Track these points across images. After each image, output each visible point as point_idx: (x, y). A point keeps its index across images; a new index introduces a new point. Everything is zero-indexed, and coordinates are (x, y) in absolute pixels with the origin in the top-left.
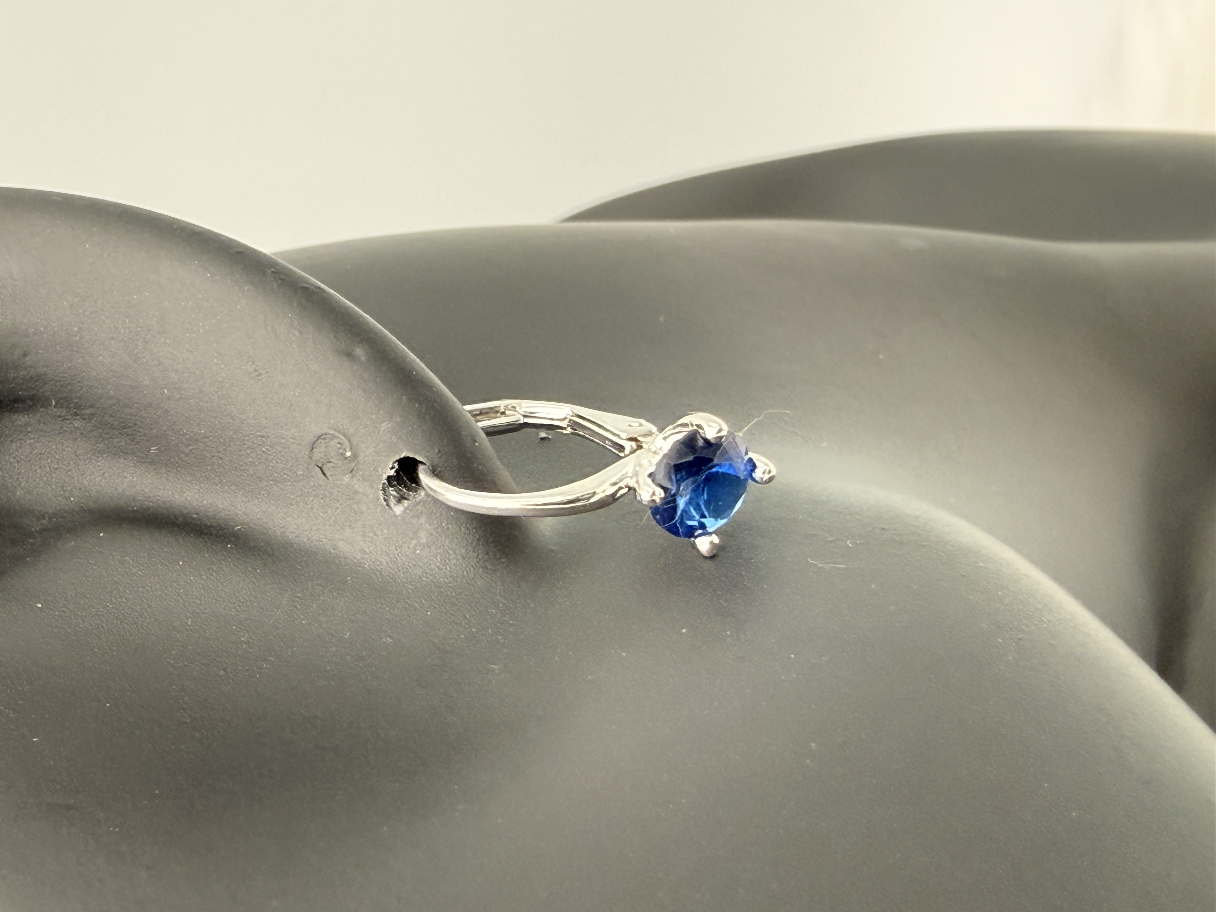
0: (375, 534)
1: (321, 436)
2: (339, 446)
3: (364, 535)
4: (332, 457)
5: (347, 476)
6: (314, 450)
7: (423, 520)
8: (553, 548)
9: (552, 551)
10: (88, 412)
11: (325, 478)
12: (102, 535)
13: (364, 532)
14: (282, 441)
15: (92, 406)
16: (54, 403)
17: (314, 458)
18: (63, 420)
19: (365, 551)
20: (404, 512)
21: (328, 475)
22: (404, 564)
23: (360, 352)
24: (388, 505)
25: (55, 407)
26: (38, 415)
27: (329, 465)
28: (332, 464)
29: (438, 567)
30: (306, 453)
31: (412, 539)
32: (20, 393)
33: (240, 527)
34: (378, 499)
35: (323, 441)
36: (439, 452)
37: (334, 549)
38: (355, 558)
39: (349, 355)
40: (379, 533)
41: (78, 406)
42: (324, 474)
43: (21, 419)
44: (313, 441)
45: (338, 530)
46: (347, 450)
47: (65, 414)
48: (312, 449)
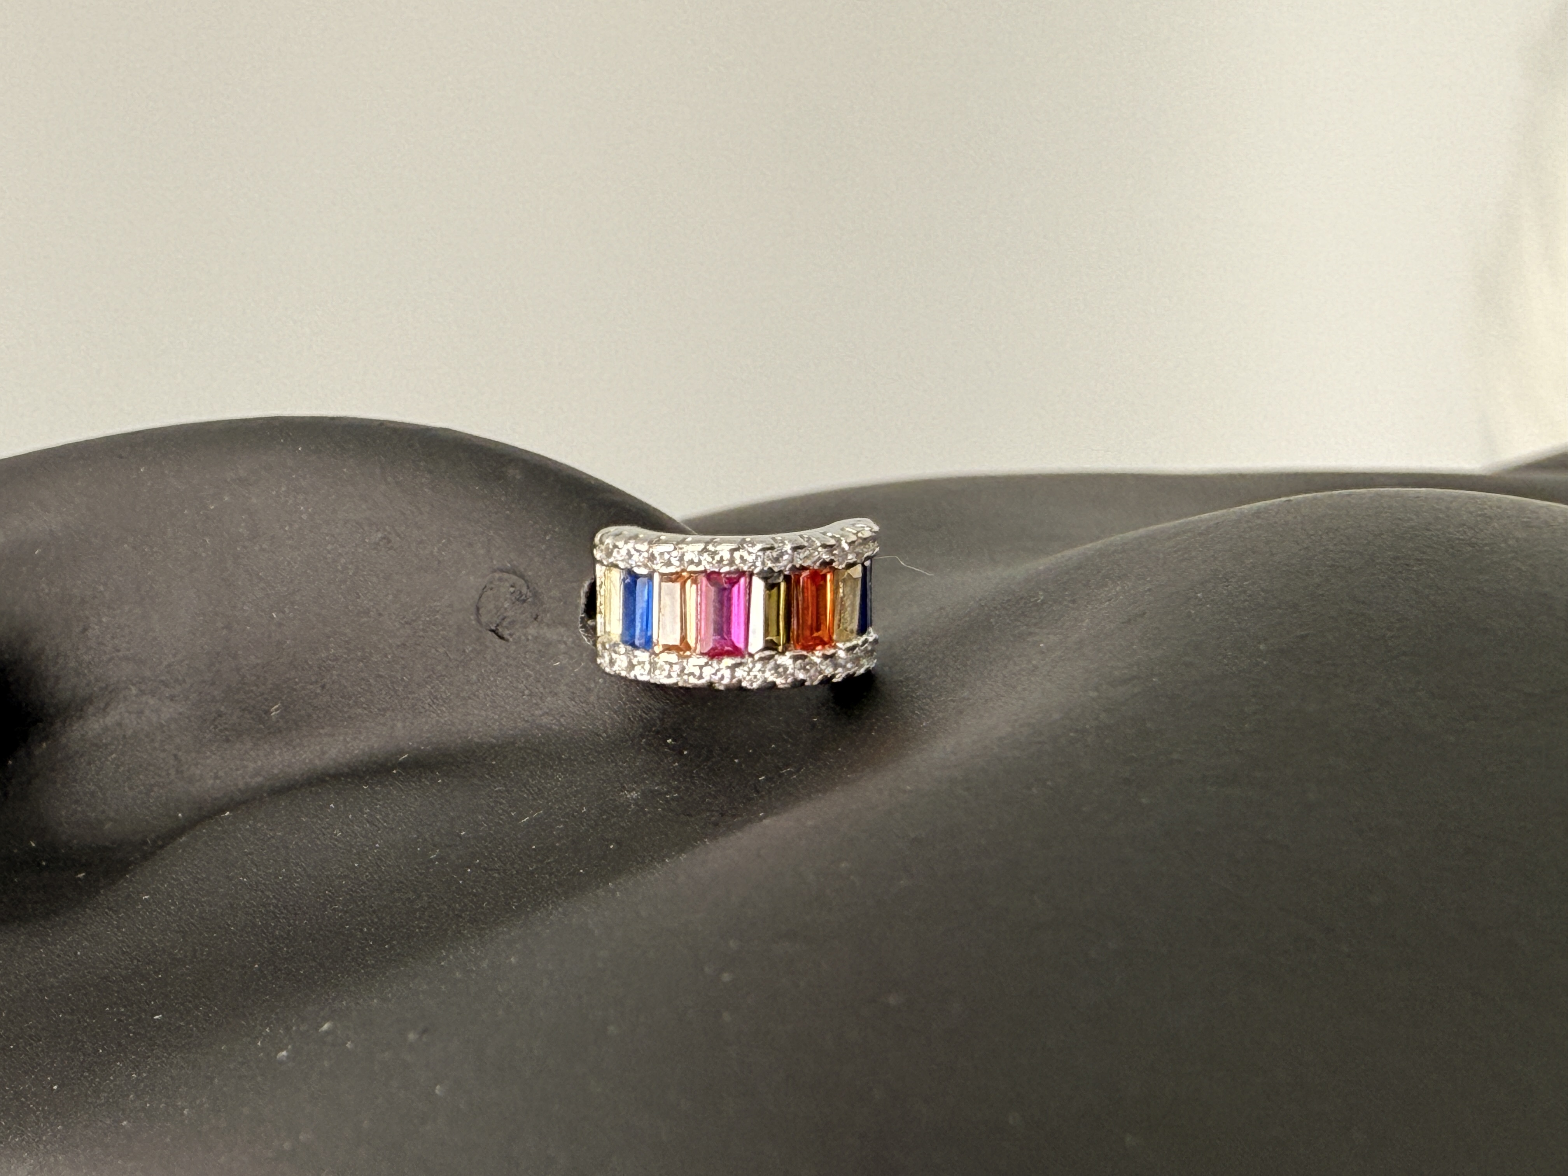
1: (485, 587)
2: (512, 589)
3: (572, 699)
4: (506, 609)
5: (532, 627)
6: (480, 612)
11: (503, 642)
13: (572, 693)
14: (438, 616)
17: (483, 621)
21: (505, 636)
27: (505, 623)
28: (508, 620)
30: (472, 617)
34: (580, 639)
35: (489, 593)
38: (566, 729)
42: (501, 637)
44: (477, 597)
45: (536, 704)
46: (524, 590)
47: (152, 702)
48: (478, 609)
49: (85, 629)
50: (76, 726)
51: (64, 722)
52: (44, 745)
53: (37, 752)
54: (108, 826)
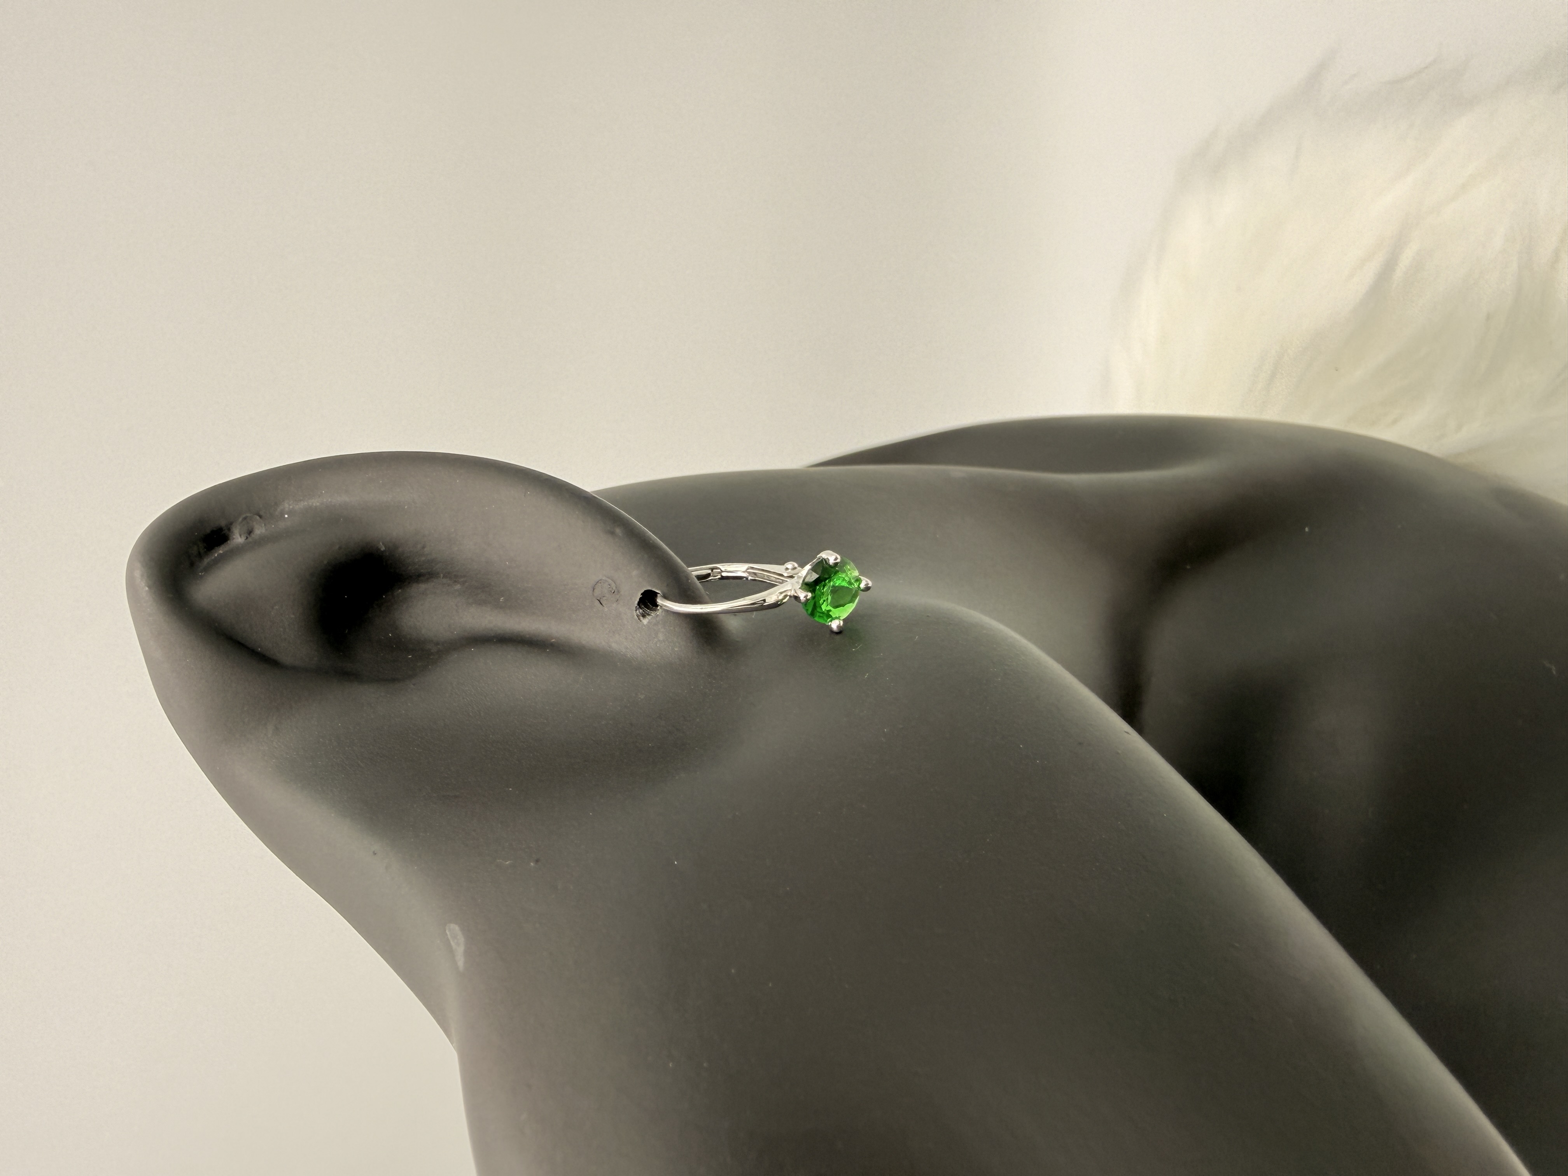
0: (633, 637)
1: (598, 581)
2: (609, 586)
3: (626, 639)
4: (605, 593)
5: (615, 604)
7: (660, 627)
8: (738, 640)
9: (738, 641)
10: (462, 580)
11: (602, 606)
12: (473, 649)
13: (626, 636)
14: (577, 586)
15: (464, 576)
16: (442, 575)
17: (595, 595)
18: (449, 585)
19: (627, 648)
20: (649, 622)
21: (604, 605)
22: (650, 653)
23: (618, 531)
24: (639, 619)
25: (443, 578)
26: (433, 584)
28: (605, 598)
29: (670, 654)
30: (590, 592)
31: (654, 638)
32: (422, 571)
33: (554, 640)
34: (634, 616)
35: (600, 584)
36: (667, 585)
37: (610, 648)
38: (622, 652)
39: (612, 533)
40: (635, 636)
41: (456, 576)
42: (602, 604)
43: (423, 586)
44: (594, 584)
45: (611, 637)
46: (614, 588)
47: (449, 582)
48: (594, 589)
49: (424, 547)
50: (415, 585)
51: (409, 583)
52: (400, 591)
53: (395, 594)
54: (424, 631)
